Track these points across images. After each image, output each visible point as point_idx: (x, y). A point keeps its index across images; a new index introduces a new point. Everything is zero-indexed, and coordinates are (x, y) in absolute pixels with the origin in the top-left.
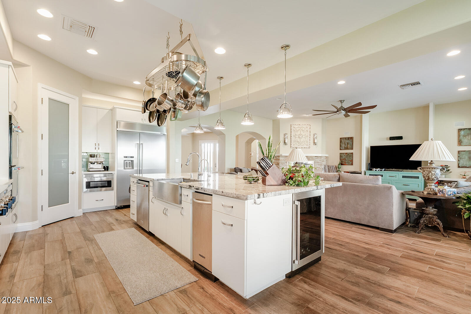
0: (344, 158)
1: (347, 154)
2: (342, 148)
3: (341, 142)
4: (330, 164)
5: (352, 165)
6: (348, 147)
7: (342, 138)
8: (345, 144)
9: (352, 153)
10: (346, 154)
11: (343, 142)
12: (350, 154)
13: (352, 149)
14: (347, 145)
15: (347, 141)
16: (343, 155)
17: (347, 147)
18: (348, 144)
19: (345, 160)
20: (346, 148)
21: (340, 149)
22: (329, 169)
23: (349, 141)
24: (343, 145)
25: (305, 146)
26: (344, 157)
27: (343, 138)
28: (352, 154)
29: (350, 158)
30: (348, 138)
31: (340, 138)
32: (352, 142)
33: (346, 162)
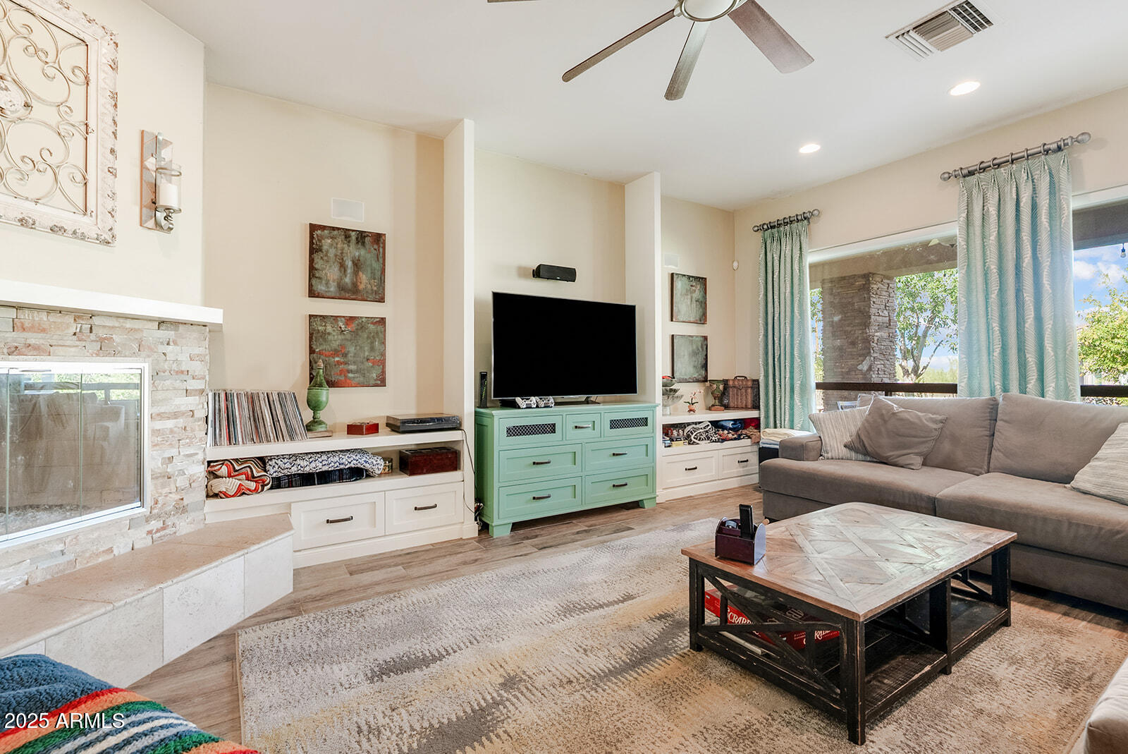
0: (335, 345)
1: (353, 326)
2: (320, 288)
3: (320, 250)
4: (239, 381)
5: (382, 382)
6: (361, 287)
7: (323, 228)
8: (342, 266)
9: (382, 321)
10: (347, 324)
11: (332, 252)
12: (371, 327)
13: (382, 300)
14: (356, 273)
15: (353, 251)
16: (329, 329)
17: (355, 285)
18: (357, 265)
19: (345, 355)
20: (350, 292)
21: (312, 293)
22: (256, 419)
23: (363, 252)
24: (331, 273)
25: (71, 220)
26: (335, 340)
27: (334, 229)
28: (380, 328)
29: (372, 349)
30: (362, 236)
31: (313, 228)
32: (381, 260)
33: (352, 367)
